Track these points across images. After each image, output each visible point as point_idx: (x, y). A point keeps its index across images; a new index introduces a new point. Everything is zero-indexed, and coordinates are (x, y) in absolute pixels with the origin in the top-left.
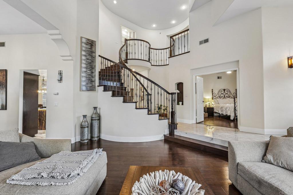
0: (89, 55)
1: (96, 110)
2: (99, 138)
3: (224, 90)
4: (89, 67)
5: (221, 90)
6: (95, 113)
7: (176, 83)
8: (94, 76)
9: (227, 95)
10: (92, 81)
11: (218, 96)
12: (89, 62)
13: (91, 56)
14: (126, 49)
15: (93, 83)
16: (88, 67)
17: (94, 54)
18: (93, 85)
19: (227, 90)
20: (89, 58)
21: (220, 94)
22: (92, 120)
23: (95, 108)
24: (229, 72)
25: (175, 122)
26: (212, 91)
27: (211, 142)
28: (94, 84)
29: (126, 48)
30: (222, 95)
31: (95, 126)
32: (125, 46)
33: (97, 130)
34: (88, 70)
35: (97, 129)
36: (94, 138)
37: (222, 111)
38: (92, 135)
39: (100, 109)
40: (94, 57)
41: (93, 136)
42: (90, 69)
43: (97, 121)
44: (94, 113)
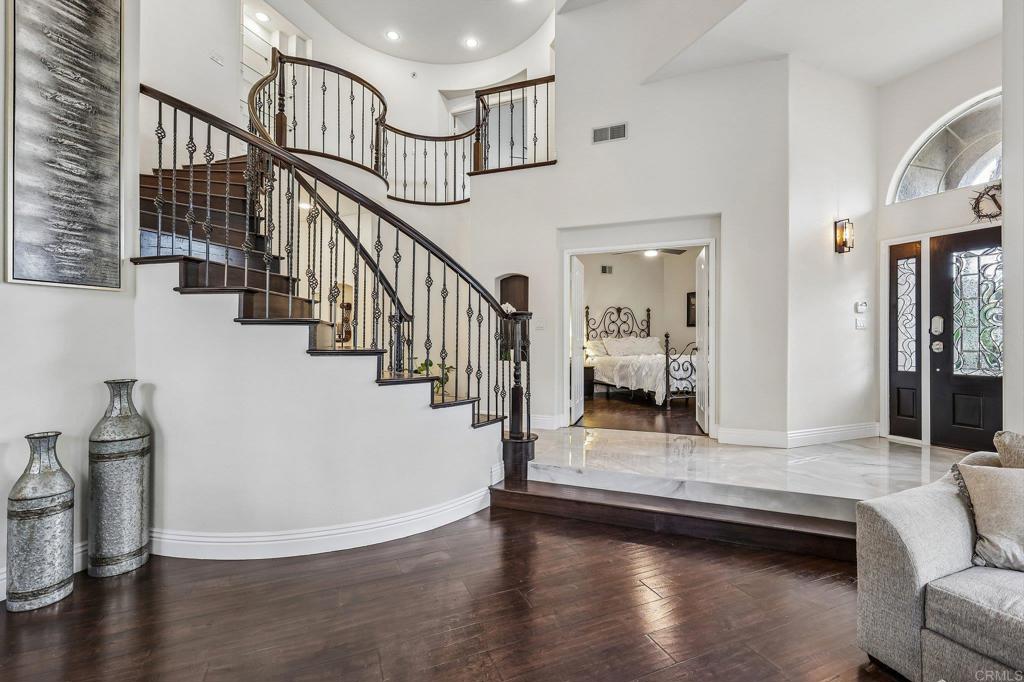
0: (75, 65)
1: (129, 395)
2: (145, 555)
3: (619, 310)
4: (77, 141)
5: (610, 310)
6: (123, 418)
7: (497, 278)
8: (109, 201)
9: (624, 327)
10: (94, 228)
11: (602, 328)
12: (71, 107)
13: (90, 75)
14: (277, 101)
15: (104, 239)
16: (63, 136)
17: (106, 71)
18: (99, 253)
19: (627, 311)
20: (74, 84)
21: (607, 322)
22: (95, 458)
23: (120, 387)
24: (651, 254)
25: (525, 430)
26: (587, 313)
27: (679, 496)
28: (107, 249)
29: (278, 96)
30: (613, 327)
31: (119, 494)
32: (272, 84)
33: (138, 515)
34: (67, 158)
35: (135, 507)
36: (115, 560)
37: (623, 378)
38: (98, 547)
39: (149, 389)
40: (113, 86)
41: (109, 550)
42: (78, 151)
43: (133, 459)
44: (115, 413)
